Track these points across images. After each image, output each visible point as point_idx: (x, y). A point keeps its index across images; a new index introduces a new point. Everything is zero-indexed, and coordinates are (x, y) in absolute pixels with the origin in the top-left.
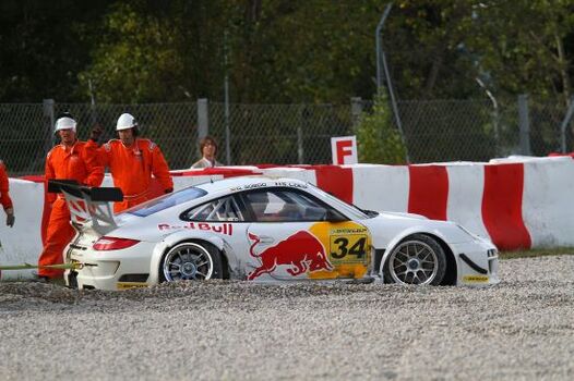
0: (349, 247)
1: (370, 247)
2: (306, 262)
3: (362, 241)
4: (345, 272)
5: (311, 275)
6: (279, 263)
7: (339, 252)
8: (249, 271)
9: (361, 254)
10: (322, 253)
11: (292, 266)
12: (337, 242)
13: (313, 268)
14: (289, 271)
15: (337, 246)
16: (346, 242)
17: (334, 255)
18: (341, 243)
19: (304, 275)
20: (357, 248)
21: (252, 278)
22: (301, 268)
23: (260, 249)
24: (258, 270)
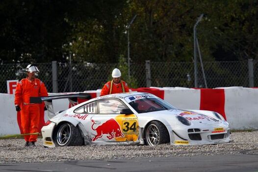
0: (129, 126)
1: (138, 127)
2: (114, 133)
3: (135, 124)
4: (129, 138)
5: (116, 139)
6: (103, 133)
7: (126, 129)
8: (93, 137)
9: (134, 129)
10: (119, 129)
11: (108, 135)
12: (125, 124)
13: (117, 136)
14: (108, 137)
15: (125, 126)
16: (128, 124)
17: (124, 130)
18: (126, 124)
19: (113, 139)
20: (133, 127)
21: (94, 140)
22: (112, 136)
23: (96, 127)
24: (96, 136)
